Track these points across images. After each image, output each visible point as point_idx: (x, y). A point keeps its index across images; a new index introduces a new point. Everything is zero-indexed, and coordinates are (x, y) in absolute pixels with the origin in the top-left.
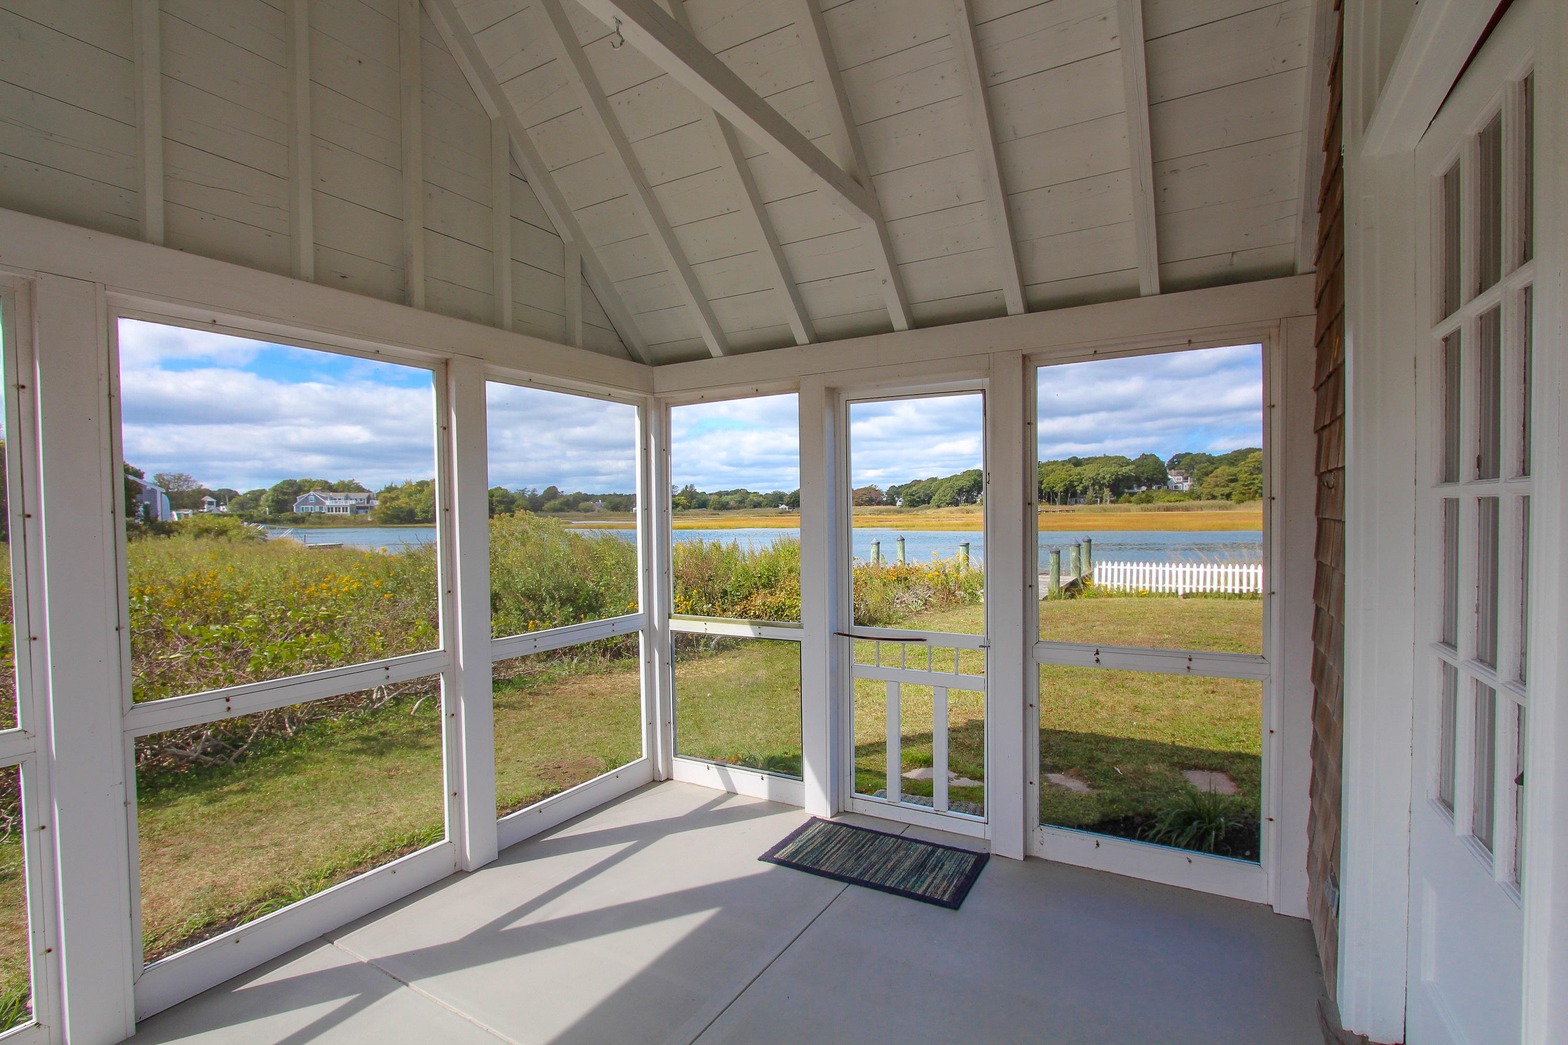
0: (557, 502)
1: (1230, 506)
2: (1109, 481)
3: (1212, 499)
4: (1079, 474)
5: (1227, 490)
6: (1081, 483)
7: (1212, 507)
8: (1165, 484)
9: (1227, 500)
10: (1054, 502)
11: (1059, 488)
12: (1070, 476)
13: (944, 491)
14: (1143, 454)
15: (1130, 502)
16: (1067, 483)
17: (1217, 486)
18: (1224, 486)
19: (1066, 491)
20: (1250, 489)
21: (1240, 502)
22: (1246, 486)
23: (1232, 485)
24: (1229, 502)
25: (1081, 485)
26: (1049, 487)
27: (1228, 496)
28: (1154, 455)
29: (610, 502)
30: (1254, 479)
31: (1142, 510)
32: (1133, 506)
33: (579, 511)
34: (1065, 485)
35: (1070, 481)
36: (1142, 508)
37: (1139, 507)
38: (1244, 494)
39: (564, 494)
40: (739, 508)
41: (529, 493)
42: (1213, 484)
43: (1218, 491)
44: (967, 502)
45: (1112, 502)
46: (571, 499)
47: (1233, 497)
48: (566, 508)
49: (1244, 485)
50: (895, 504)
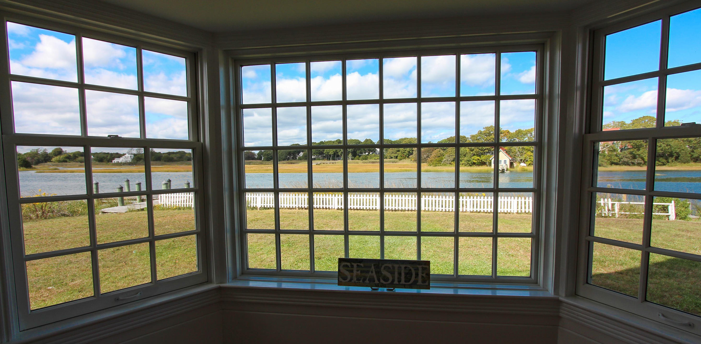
0: (61, 157)
1: (397, 161)
2: (351, 150)
3: (391, 158)
5: (396, 155)
7: (390, 162)
8: (375, 152)
9: (396, 159)
10: (329, 160)
14: (366, 139)
15: (359, 159)
17: (393, 153)
18: (395, 153)
20: (404, 154)
21: (401, 160)
22: (403, 153)
23: (398, 153)
24: (396, 160)
25: (340, 152)
26: (327, 152)
27: (396, 157)
28: (370, 140)
29: (97, 157)
30: (405, 151)
31: (363, 163)
32: (360, 161)
33: (77, 162)
34: (333, 152)
36: (363, 162)
37: (362, 161)
38: (402, 156)
39: (67, 152)
40: (179, 161)
41: (42, 151)
42: (391, 152)
43: (393, 155)
44: (293, 159)
45: (352, 159)
46: (72, 155)
47: (398, 157)
48: (68, 160)
49: (402, 153)
50: (261, 160)
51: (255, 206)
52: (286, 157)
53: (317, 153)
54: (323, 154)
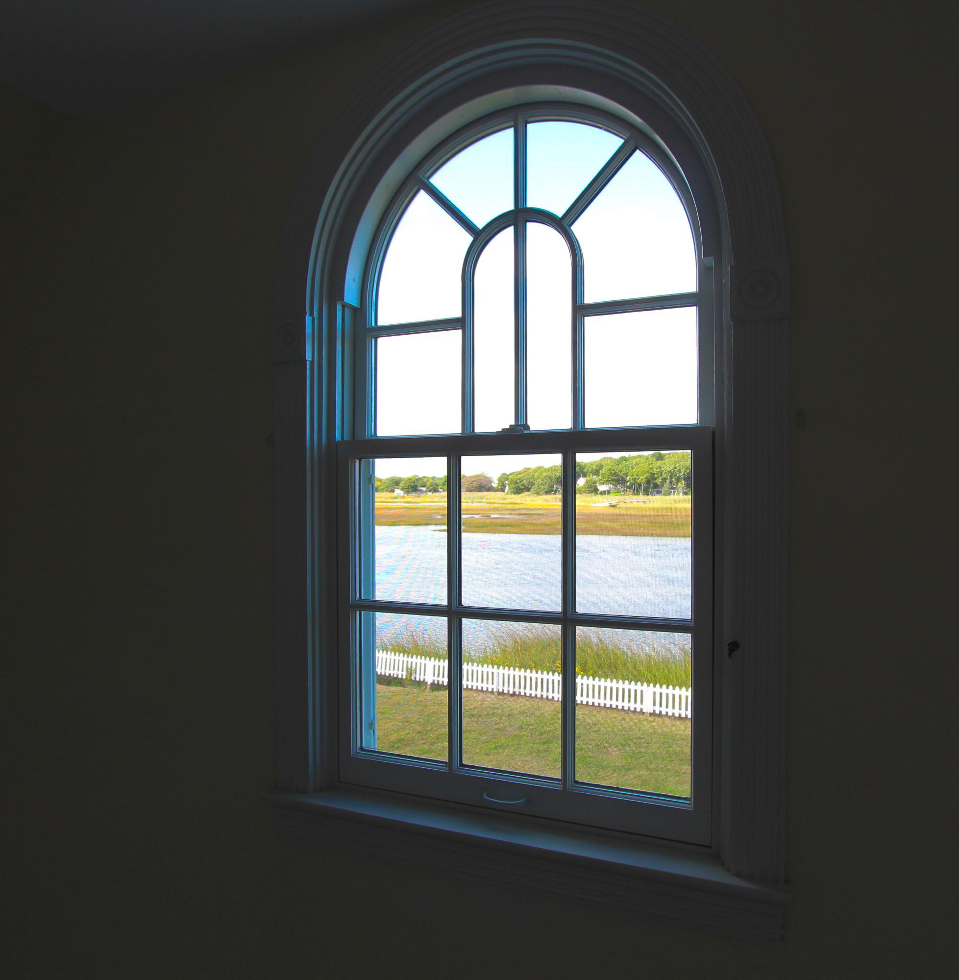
2: (684, 474)
4: (660, 467)
6: (661, 475)
10: (638, 494)
11: (642, 480)
12: (651, 469)
13: (543, 480)
16: (649, 475)
19: (649, 482)
25: (661, 478)
35: (651, 474)
50: (504, 491)
51: (422, 680)
52: (552, 486)
53: (612, 480)
54: (626, 482)
